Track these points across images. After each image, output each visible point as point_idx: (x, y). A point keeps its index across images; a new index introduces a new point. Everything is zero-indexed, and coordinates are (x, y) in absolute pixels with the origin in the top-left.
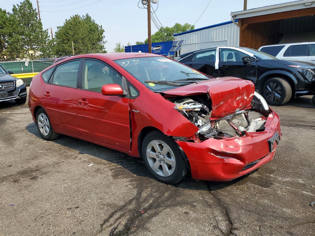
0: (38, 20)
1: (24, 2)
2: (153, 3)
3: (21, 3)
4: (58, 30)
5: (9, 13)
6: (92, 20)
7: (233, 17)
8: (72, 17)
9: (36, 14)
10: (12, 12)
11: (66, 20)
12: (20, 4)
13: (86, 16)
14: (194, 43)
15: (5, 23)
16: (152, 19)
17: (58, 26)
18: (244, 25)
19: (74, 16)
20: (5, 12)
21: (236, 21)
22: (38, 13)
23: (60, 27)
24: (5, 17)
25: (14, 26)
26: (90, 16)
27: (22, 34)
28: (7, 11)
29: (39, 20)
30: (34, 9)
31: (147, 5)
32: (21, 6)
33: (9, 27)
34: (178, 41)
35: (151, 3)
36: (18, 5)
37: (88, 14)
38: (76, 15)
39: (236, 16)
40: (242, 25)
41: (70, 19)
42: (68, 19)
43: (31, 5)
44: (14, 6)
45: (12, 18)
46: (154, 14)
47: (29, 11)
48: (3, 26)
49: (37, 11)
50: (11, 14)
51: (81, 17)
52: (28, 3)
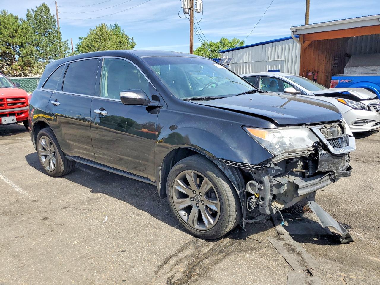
0: (56, 29)
1: (41, 6)
2: (196, 12)
3: (36, 7)
4: (80, 41)
5: (21, 20)
6: (121, 30)
7: (293, 32)
8: (98, 26)
9: (55, 21)
10: (25, 18)
12: (35, 9)
13: (114, 26)
14: (245, 61)
15: (16, 31)
16: (195, 31)
17: (81, 37)
18: (306, 42)
19: (100, 25)
20: (16, 18)
21: (296, 37)
22: (57, 20)
23: (83, 38)
24: (16, 24)
25: (28, 35)
26: (119, 25)
27: (37, 45)
28: (19, 18)
29: (58, 29)
30: (52, 15)
31: (189, 14)
32: (37, 12)
33: (21, 36)
34: (226, 59)
36: (33, 11)
37: (116, 23)
38: (102, 24)
39: (297, 31)
40: (304, 42)
41: (96, 28)
42: (93, 29)
43: (49, 11)
44: (28, 11)
45: (26, 25)
46: (197, 25)
47: (46, 17)
48: (14, 34)
49: (55, 18)
50: (24, 21)
51: (109, 26)
52: (45, 8)
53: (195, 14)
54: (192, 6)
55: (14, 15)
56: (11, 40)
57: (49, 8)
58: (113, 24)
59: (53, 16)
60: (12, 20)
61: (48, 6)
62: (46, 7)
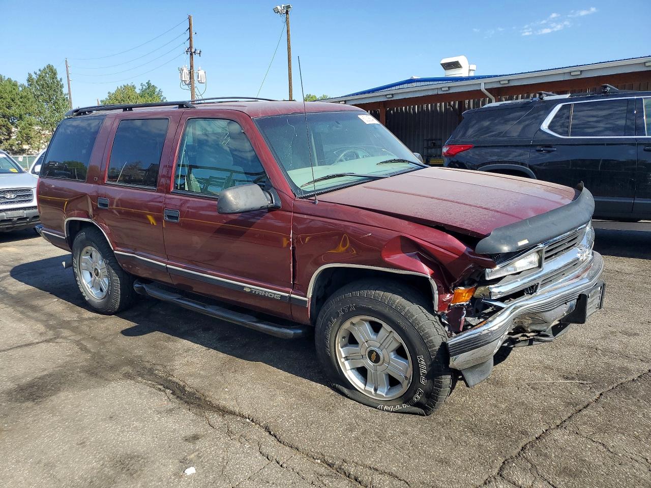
0: (63, 96)
1: (45, 68)
2: (199, 83)
3: (40, 70)
5: (22, 86)
6: (157, 90)
8: (119, 88)
9: (62, 86)
10: (26, 84)
11: (109, 93)
12: (38, 72)
13: (146, 85)
15: (14, 101)
19: (123, 86)
20: (15, 85)
24: (14, 92)
26: (152, 84)
28: (19, 84)
32: (40, 76)
33: (19, 106)
35: (196, 82)
36: (36, 74)
37: (149, 81)
41: (116, 91)
42: (112, 92)
43: (55, 74)
44: (30, 75)
45: (25, 94)
48: (11, 104)
49: (64, 81)
50: (25, 86)
52: (51, 71)
53: (196, 84)
54: (191, 78)
55: (13, 79)
56: (8, 112)
57: (56, 70)
58: (145, 83)
59: (59, 79)
60: (9, 88)
61: (55, 68)
62: (52, 69)
